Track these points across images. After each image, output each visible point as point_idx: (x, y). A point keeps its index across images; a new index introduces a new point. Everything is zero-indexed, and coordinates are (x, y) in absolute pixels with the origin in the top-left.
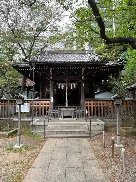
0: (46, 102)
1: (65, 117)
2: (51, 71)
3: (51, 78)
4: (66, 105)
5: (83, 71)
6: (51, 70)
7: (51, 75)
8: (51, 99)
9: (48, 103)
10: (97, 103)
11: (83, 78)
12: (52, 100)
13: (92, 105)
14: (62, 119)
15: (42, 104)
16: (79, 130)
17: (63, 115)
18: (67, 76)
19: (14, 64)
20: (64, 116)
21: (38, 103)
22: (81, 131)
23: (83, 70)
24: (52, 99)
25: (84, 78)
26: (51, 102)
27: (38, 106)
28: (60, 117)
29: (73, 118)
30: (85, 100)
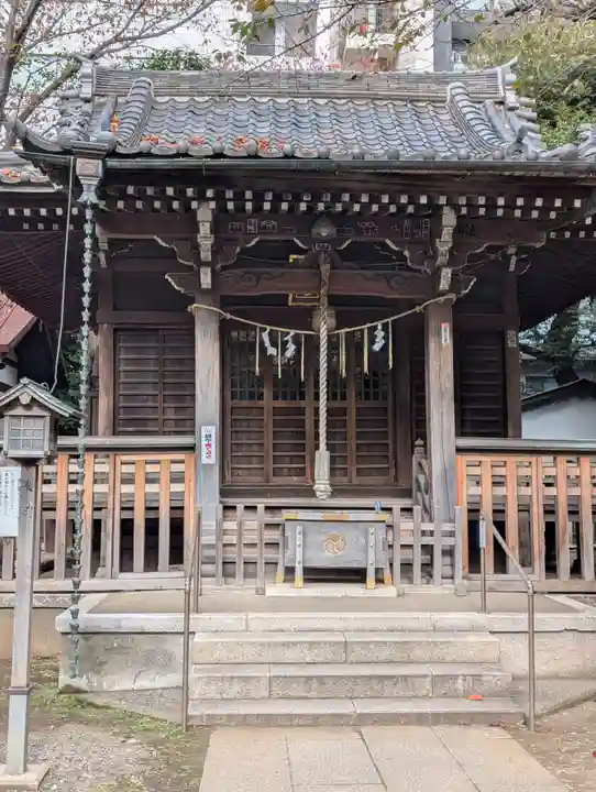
1: (316, 575)
2: (205, 229)
3: (206, 279)
4: (322, 484)
5: (447, 234)
6: (205, 214)
7: (206, 255)
8: (204, 442)
9: (177, 468)
11: (444, 284)
12: (214, 449)
13: (510, 492)
14: (299, 588)
15: (128, 480)
16: (438, 670)
17: (299, 558)
18: (325, 268)
20: (307, 571)
21: (102, 469)
22: (456, 677)
23: (449, 219)
25: (455, 284)
26: (204, 460)
27: (101, 488)
28: (280, 576)
29: (379, 581)
30: (460, 451)
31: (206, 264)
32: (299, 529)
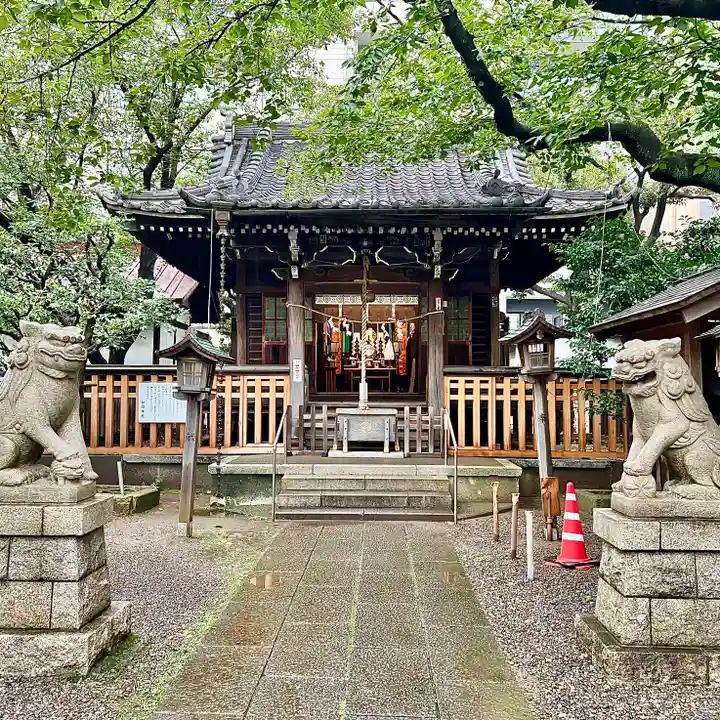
0: (272, 382)
1: (355, 446)
2: (293, 244)
3: (295, 273)
5: (438, 244)
6: (293, 236)
7: (295, 258)
8: (295, 369)
9: (280, 384)
10: (500, 386)
11: (437, 274)
12: (301, 373)
13: (476, 398)
14: (345, 453)
15: (251, 390)
16: (413, 494)
17: (345, 436)
18: (366, 266)
19: (120, 201)
20: (349, 442)
21: (235, 384)
22: (421, 498)
24: (300, 368)
26: (295, 379)
27: (236, 395)
28: (335, 446)
29: (392, 449)
30: (446, 374)
31: (294, 263)
32: (345, 419)
